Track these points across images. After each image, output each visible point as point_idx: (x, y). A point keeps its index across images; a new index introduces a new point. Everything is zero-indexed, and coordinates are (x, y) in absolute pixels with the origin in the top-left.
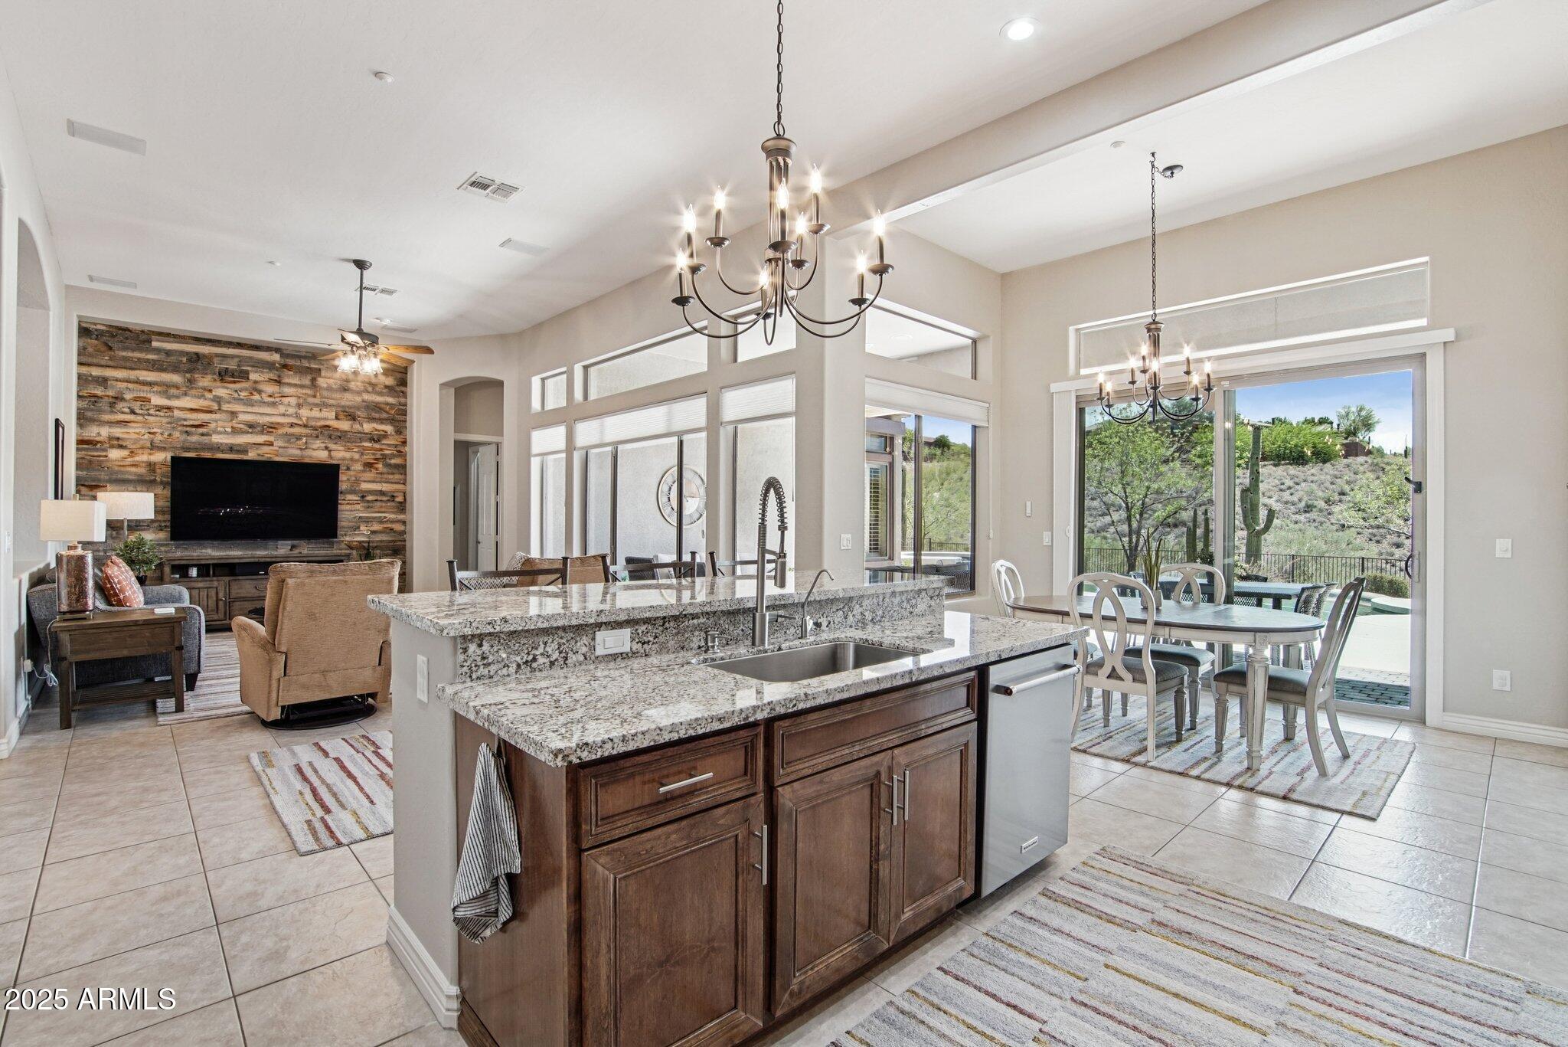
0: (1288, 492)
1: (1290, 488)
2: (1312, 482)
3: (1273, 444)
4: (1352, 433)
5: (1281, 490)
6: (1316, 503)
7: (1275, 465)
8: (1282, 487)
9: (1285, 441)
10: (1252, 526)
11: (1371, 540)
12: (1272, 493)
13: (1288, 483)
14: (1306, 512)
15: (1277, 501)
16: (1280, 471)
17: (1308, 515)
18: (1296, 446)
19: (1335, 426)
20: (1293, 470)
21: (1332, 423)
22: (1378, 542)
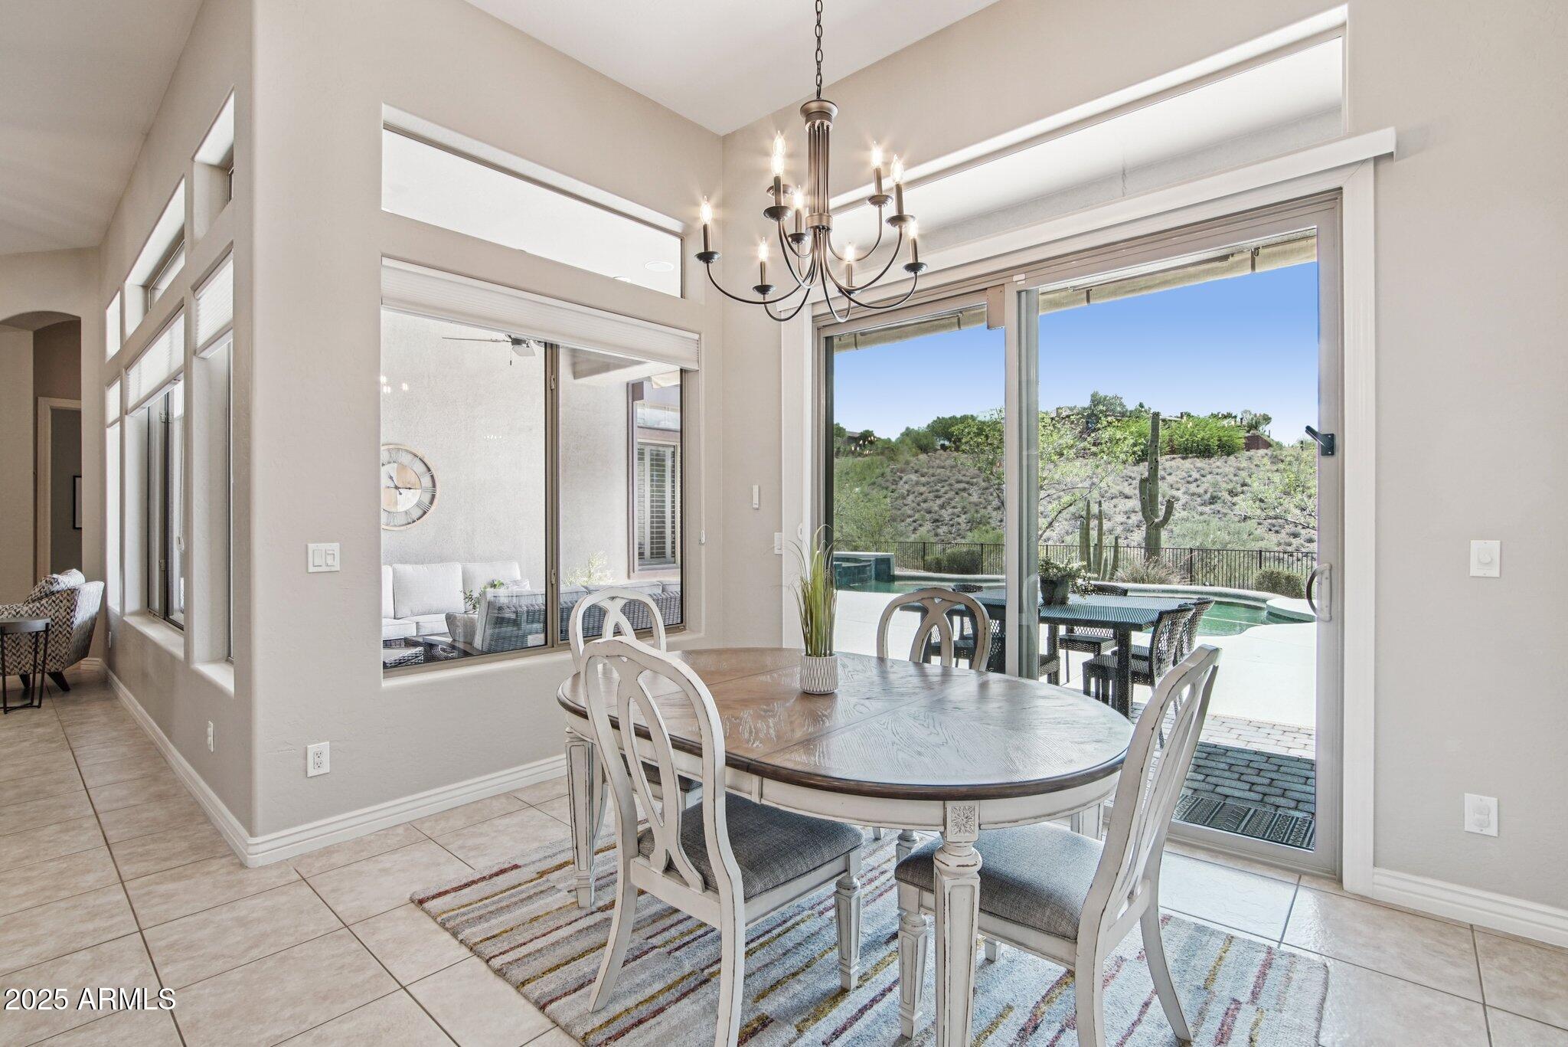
0: (1195, 484)
1: (1196, 480)
2: (1217, 474)
3: (1182, 437)
4: (1253, 426)
5: (1188, 482)
6: (1220, 494)
7: (1183, 458)
8: (1190, 479)
9: (1192, 434)
10: (1151, 518)
11: (1270, 530)
12: (1180, 485)
13: (1195, 475)
14: (1211, 503)
15: (1184, 493)
16: (1187, 464)
17: (1212, 506)
18: (1203, 439)
19: (1238, 419)
20: (1200, 463)
21: (1235, 417)
22: (1277, 532)
